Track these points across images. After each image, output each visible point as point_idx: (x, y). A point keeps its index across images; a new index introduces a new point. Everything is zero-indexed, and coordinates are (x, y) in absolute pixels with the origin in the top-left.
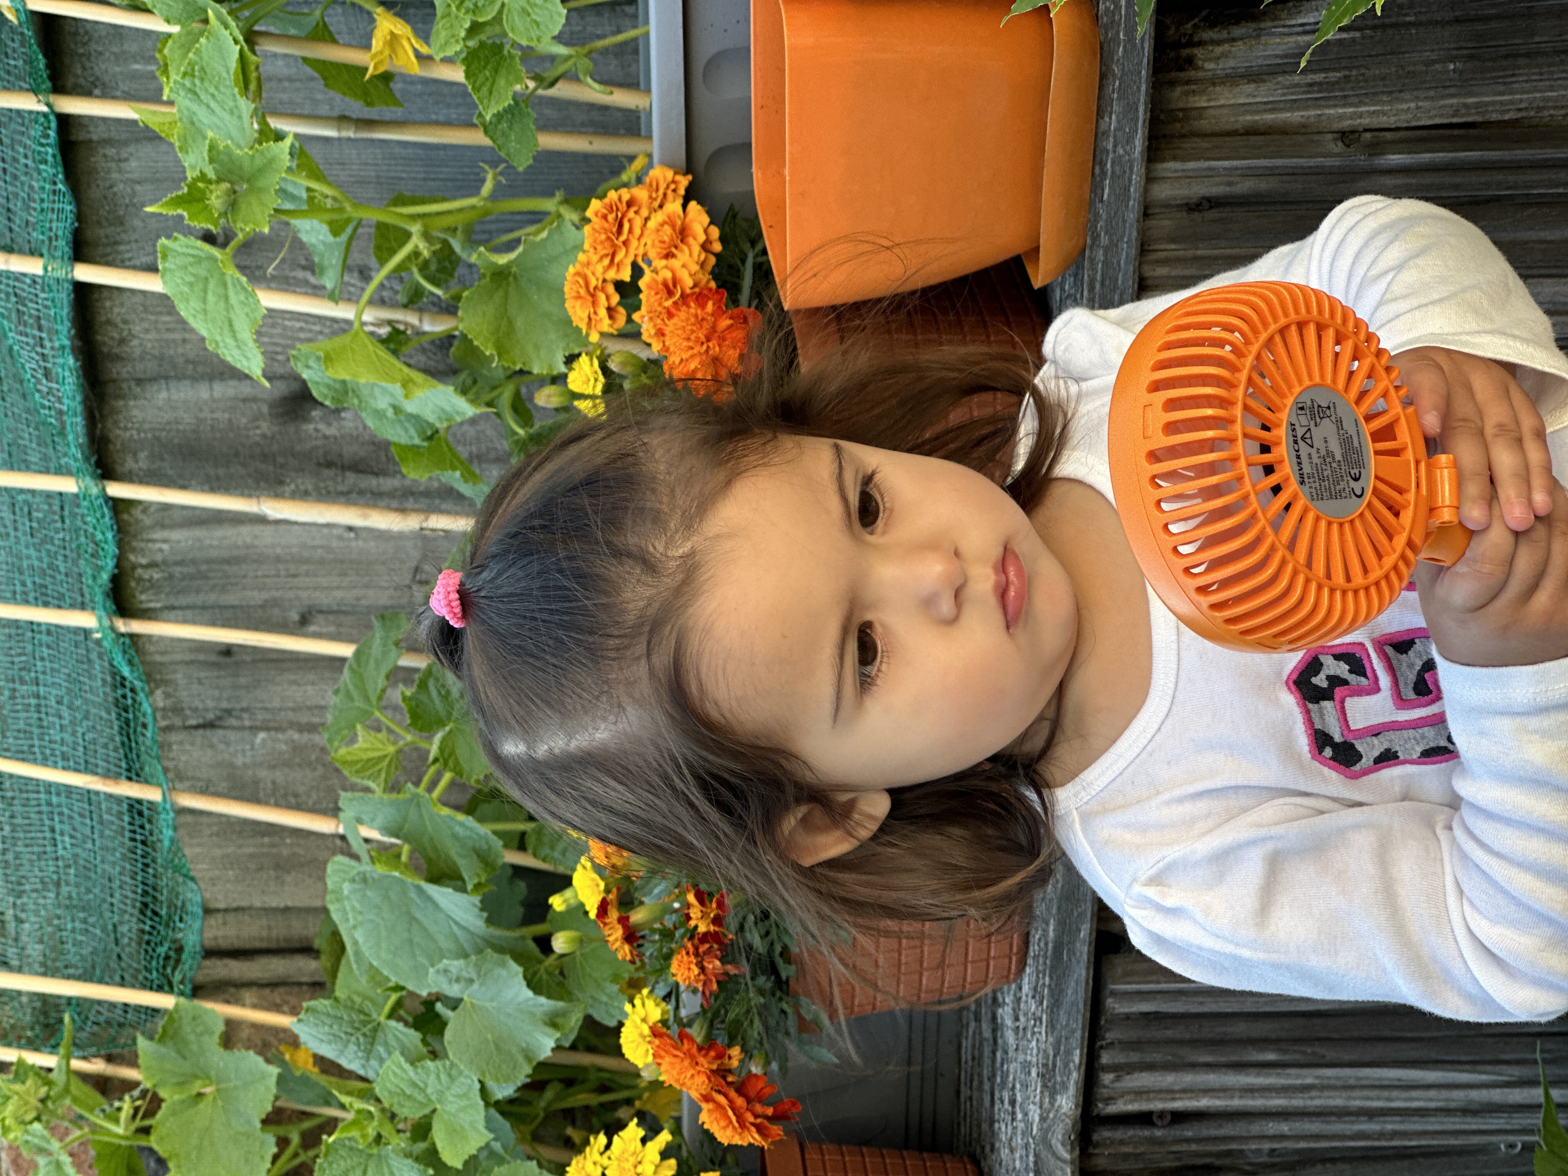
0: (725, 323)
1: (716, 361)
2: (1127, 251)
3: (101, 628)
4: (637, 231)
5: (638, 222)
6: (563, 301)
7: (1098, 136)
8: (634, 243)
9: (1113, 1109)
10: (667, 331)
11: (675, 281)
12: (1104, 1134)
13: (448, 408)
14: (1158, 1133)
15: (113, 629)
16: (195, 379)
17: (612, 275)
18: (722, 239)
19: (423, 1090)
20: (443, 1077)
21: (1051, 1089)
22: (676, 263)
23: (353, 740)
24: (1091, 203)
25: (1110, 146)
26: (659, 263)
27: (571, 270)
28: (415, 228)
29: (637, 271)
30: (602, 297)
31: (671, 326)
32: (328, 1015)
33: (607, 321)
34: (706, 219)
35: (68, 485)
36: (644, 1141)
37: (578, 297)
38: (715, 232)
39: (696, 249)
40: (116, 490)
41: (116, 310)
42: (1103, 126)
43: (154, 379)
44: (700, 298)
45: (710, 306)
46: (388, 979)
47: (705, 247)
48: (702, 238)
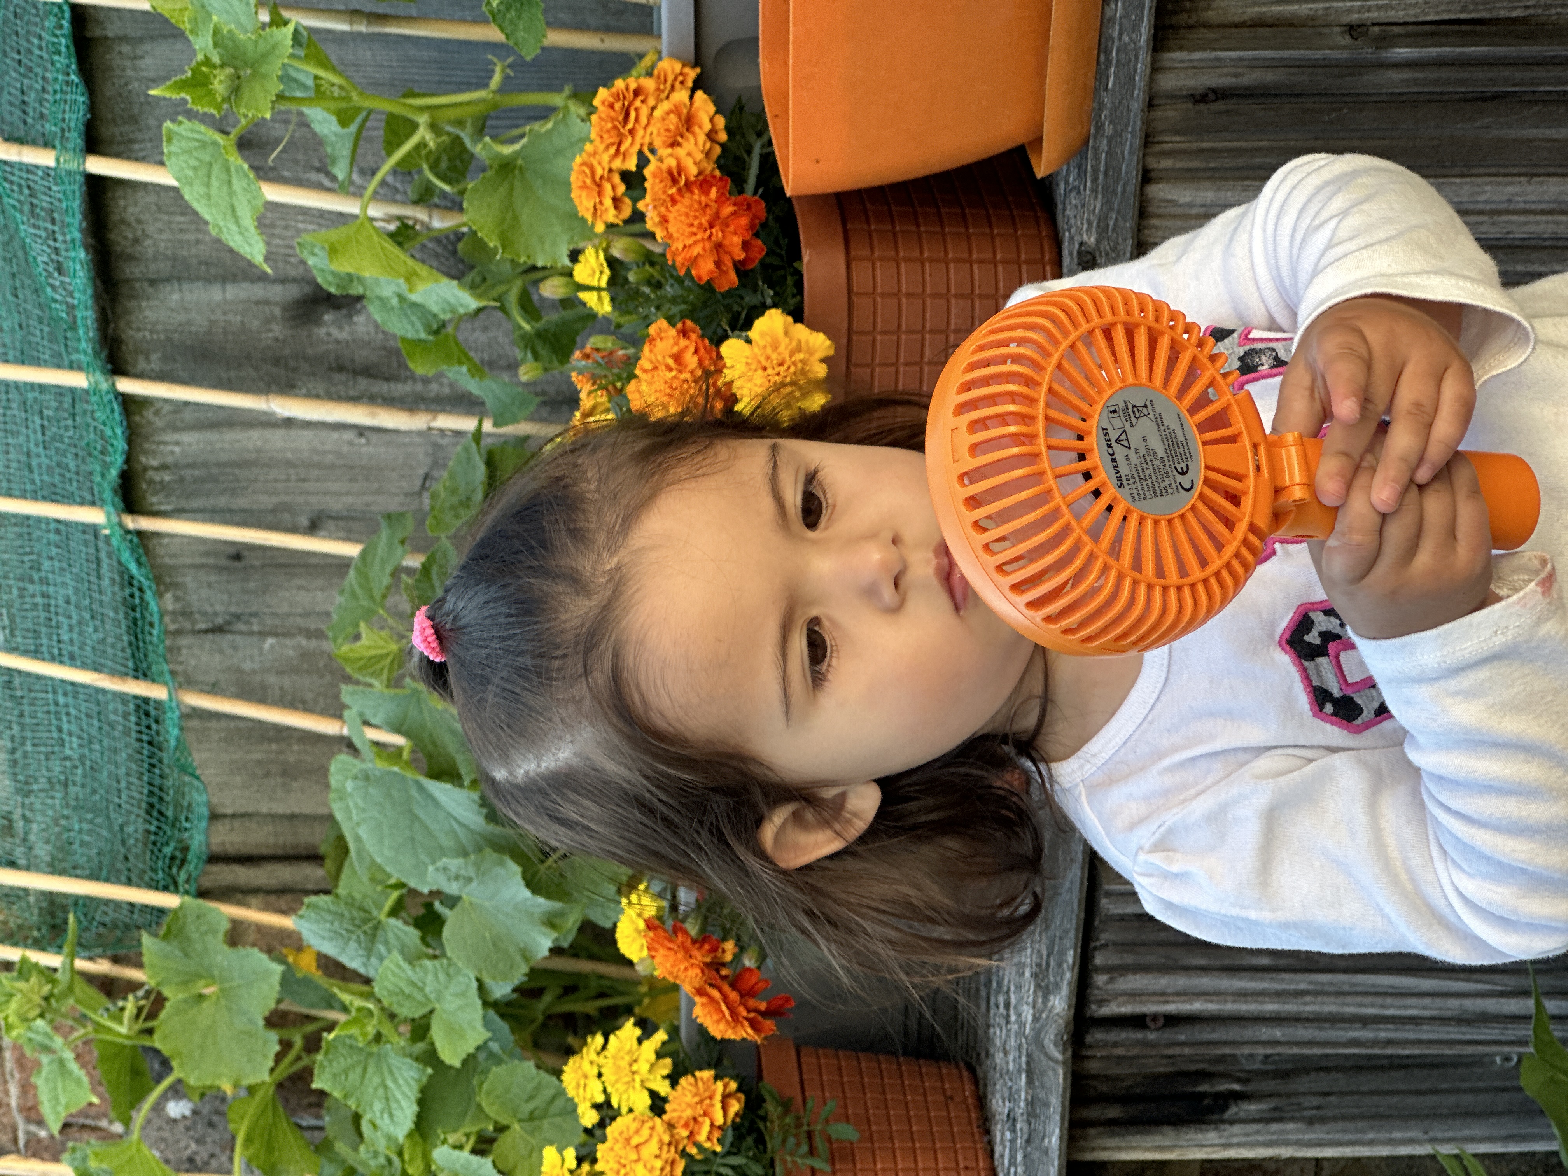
0: (728, 209)
1: (718, 247)
2: (1131, 142)
3: (110, 525)
4: (644, 120)
5: (645, 111)
6: (570, 191)
7: (1104, 22)
8: (640, 132)
9: (1106, 1011)
10: (671, 217)
11: (680, 169)
12: (1097, 1036)
13: (452, 300)
14: (1152, 1036)
15: (121, 525)
16: (208, 280)
17: (617, 164)
18: (728, 129)
19: (421, 990)
20: (442, 976)
21: (1045, 989)
22: (681, 152)
23: (357, 637)
24: (1096, 90)
25: (1116, 34)
26: (663, 152)
27: (578, 160)
28: (423, 119)
29: (643, 161)
30: (608, 187)
31: (675, 213)
32: (329, 911)
33: (612, 211)
34: (712, 109)
35: (78, 380)
36: (640, 1041)
37: (584, 187)
38: (721, 121)
39: (702, 138)
40: (126, 385)
41: (131, 210)
42: (1109, 13)
43: (168, 280)
44: (703, 183)
45: (714, 193)
46: (389, 876)
47: (711, 136)
48: (708, 126)
